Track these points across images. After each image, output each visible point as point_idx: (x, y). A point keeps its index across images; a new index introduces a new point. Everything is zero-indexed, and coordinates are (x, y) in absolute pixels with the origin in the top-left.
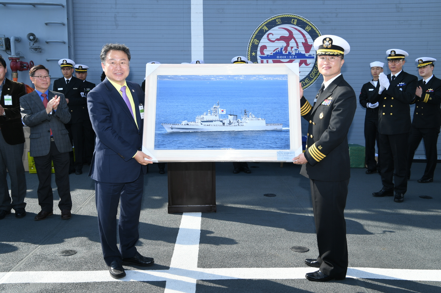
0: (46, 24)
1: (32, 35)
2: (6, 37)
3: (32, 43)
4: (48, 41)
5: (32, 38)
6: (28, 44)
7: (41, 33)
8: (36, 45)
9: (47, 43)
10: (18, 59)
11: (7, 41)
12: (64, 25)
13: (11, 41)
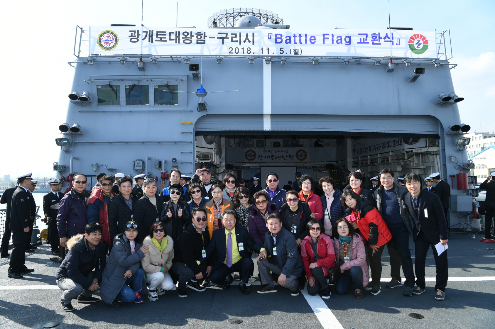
0: (182, 153)
1: (174, 159)
2: (159, 160)
3: (173, 163)
4: (183, 162)
5: (174, 160)
6: (171, 164)
7: (179, 158)
8: (176, 165)
9: (181, 163)
10: (166, 172)
11: (160, 163)
12: (191, 153)
13: (163, 163)
